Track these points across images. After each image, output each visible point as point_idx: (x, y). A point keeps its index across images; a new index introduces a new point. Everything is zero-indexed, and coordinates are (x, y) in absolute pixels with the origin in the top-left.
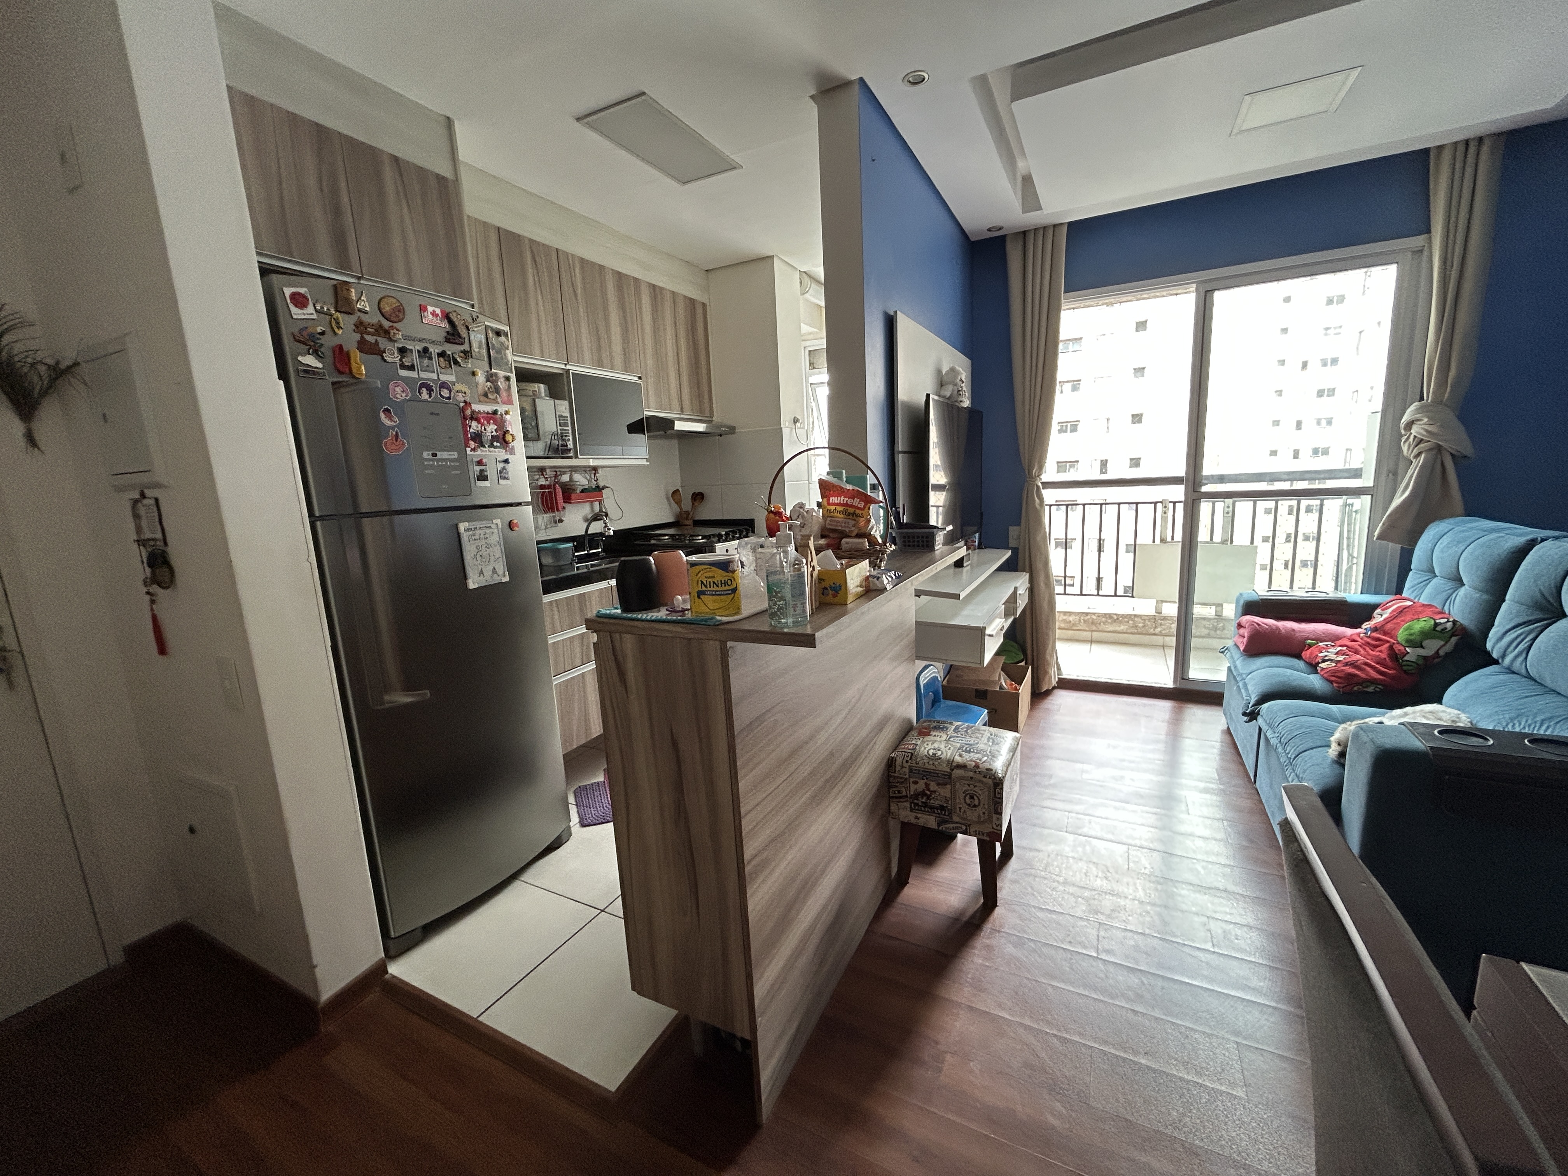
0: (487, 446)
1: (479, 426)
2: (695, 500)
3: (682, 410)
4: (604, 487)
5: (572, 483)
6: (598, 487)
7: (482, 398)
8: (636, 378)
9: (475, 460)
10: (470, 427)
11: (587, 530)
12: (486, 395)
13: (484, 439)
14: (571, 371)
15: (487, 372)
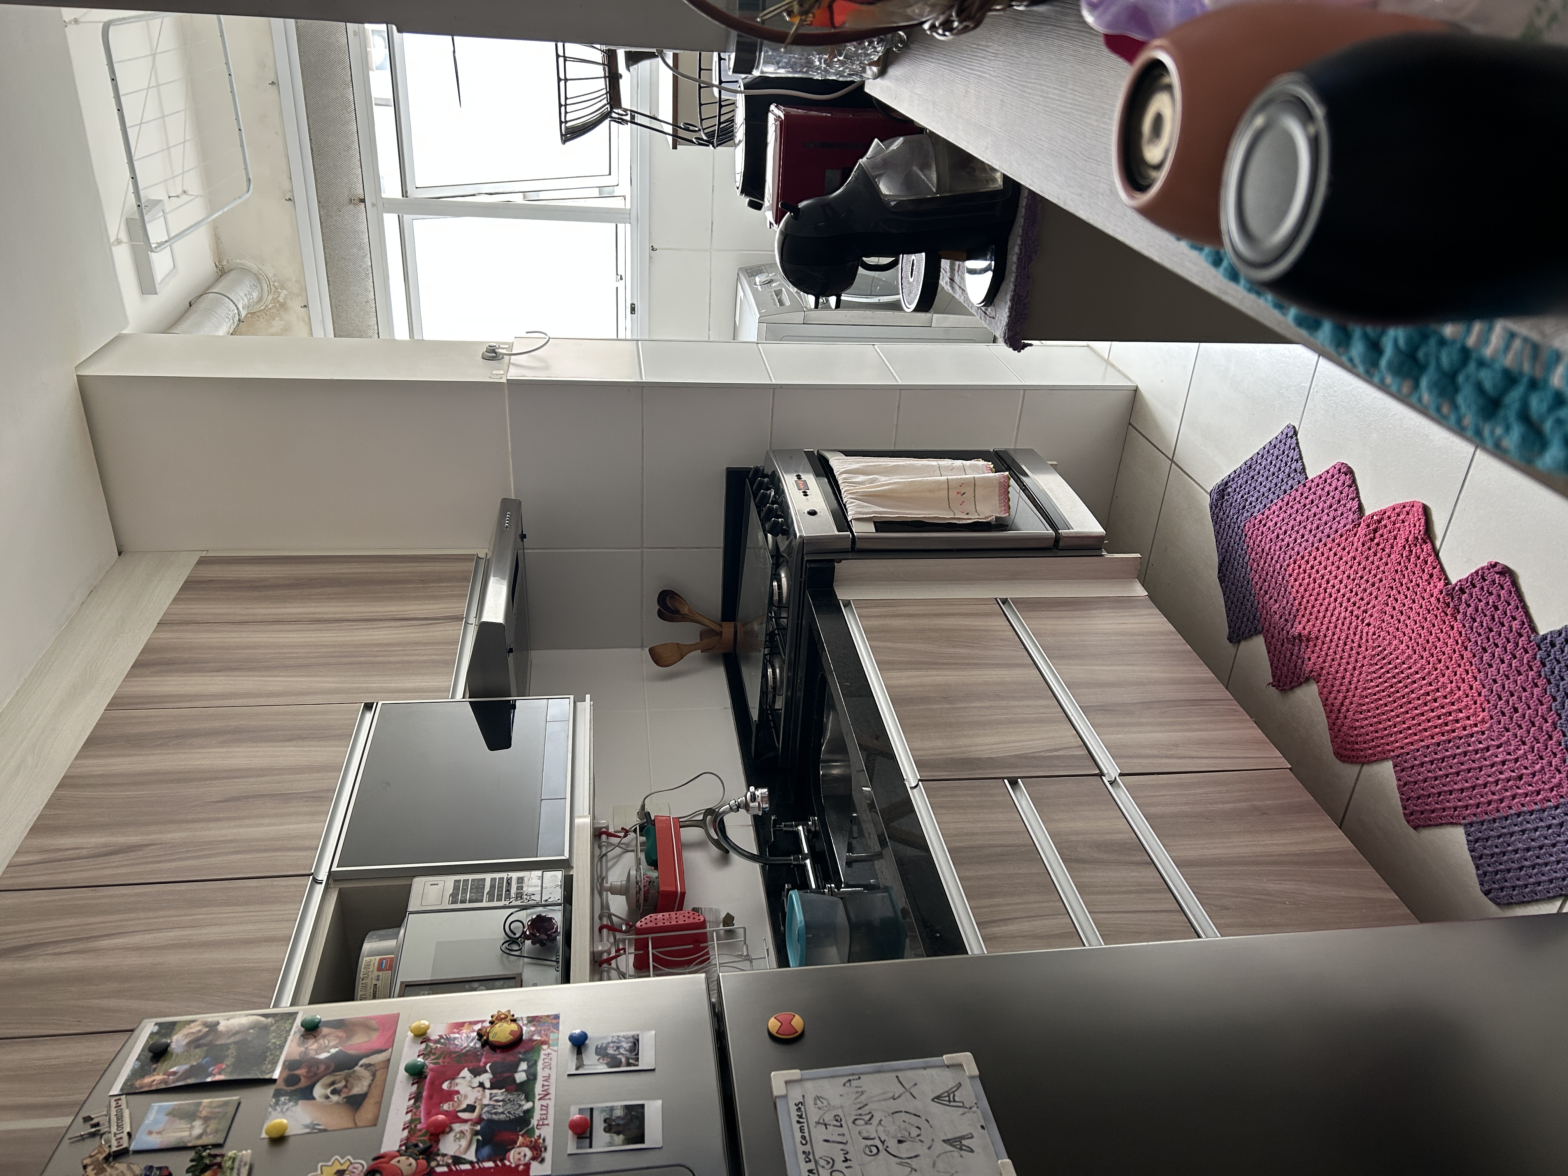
0: (528, 1105)
1: (457, 1127)
2: (677, 612)
3: (459, 618)
4: (644, 814)
5: (633, 891)
6: (642, 827)
7: (367, 1111)
8: (369, 716)
9: (571, 1147)
10: (457, 1160)
11: (751, 857)
12: (355, 1102)
13: (503, 1113)
14: (334, 869)
15: (278, 1094)
